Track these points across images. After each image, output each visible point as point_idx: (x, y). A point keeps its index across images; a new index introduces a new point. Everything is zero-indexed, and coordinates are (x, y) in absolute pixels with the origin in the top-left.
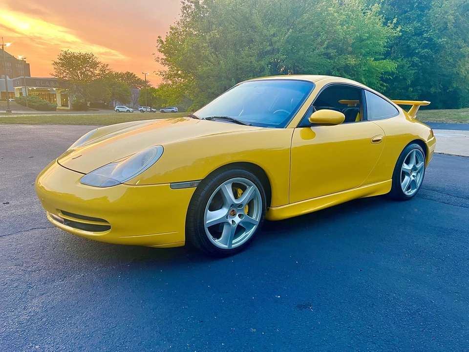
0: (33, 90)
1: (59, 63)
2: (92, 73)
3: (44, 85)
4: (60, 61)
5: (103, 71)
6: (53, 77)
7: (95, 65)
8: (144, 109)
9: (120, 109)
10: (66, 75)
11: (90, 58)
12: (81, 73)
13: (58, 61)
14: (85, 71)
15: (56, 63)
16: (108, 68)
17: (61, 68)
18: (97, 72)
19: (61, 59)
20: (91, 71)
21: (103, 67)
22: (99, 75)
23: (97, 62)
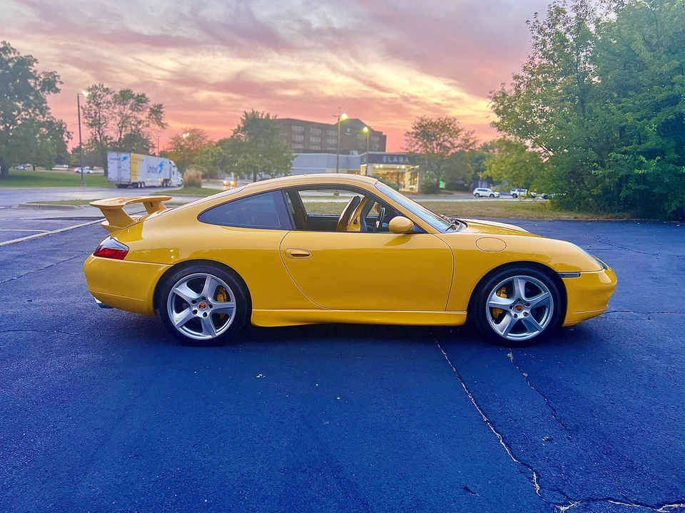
0: (379, 169)
1: (413, 133)
2: (452, 144)
3: (391, 162)
4: (414, 130)
5: (467, 141)
6: (403, 151)
7: (457, 132)
8: (518, 193)
9: (481, 193)
10: (418, 149)
11: (450, 124)
12: (437, 145)
13: (412, 131)
14: (443, 141)
15: (409, 133)
16: (474, 135)
17: (414, 139)
18: (457, 142)
19: (415, 128)
20: (450, 142)
21: (466, 135)
22: (460, 146)
23: (460, 128)
